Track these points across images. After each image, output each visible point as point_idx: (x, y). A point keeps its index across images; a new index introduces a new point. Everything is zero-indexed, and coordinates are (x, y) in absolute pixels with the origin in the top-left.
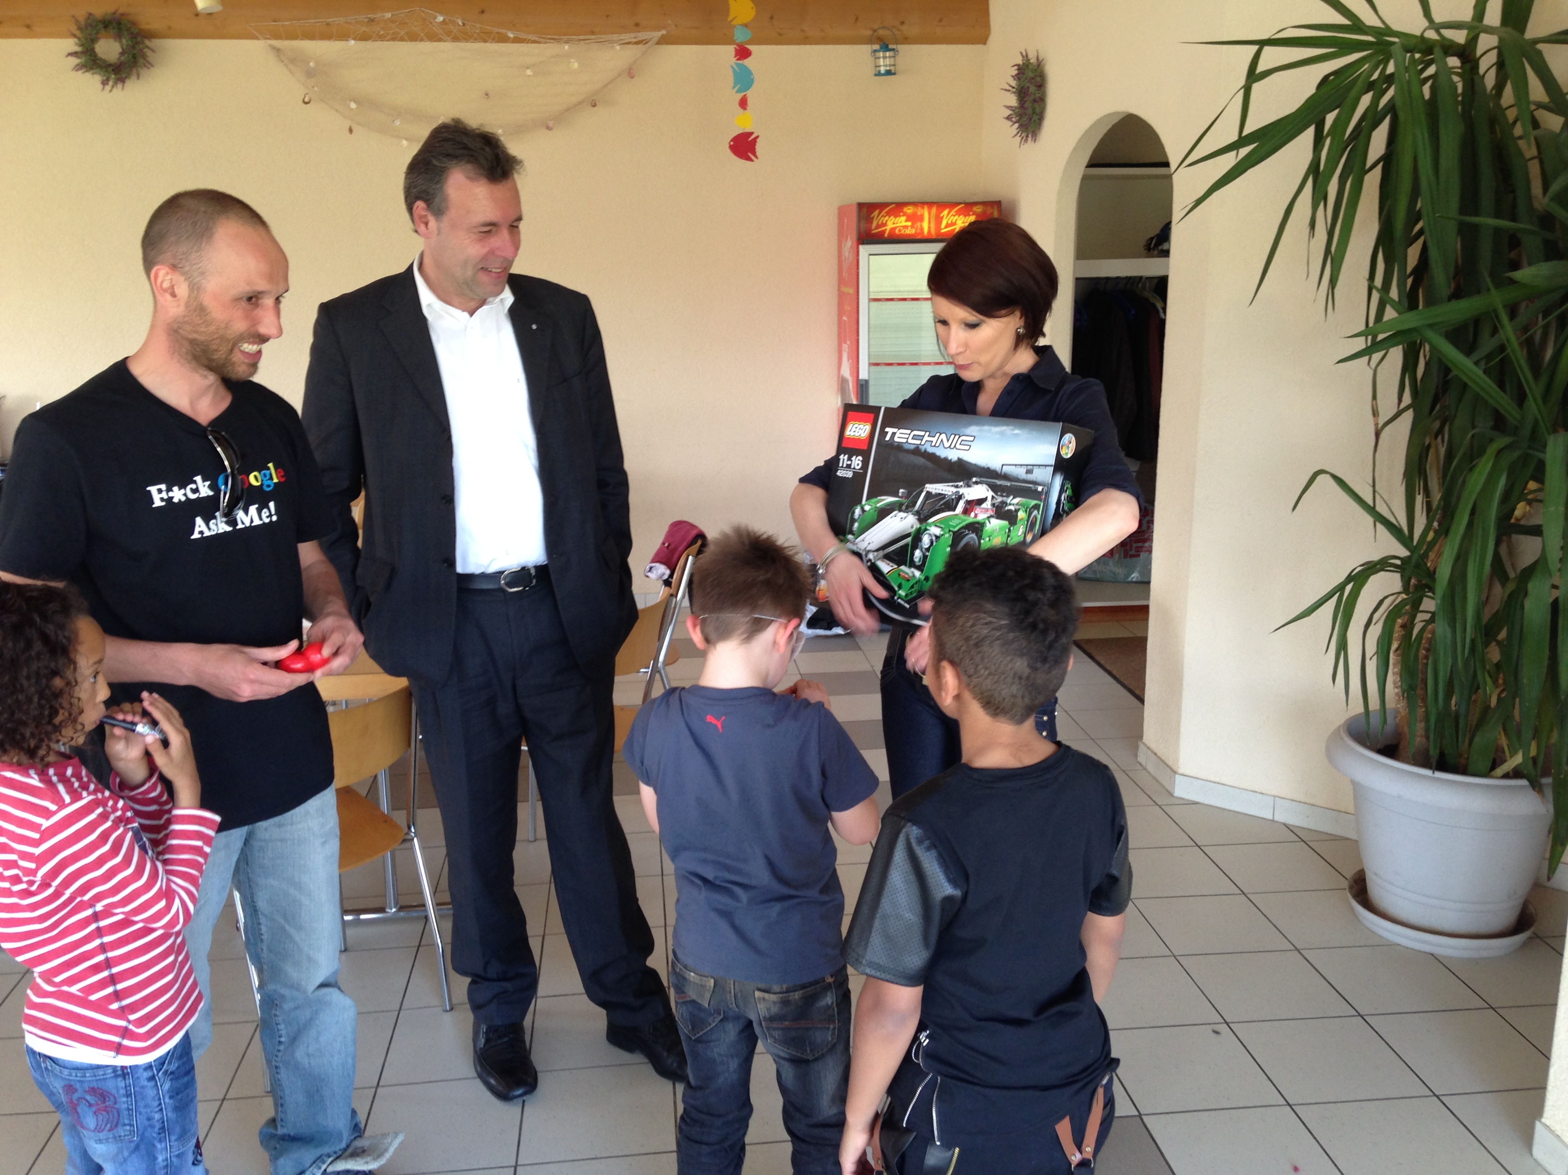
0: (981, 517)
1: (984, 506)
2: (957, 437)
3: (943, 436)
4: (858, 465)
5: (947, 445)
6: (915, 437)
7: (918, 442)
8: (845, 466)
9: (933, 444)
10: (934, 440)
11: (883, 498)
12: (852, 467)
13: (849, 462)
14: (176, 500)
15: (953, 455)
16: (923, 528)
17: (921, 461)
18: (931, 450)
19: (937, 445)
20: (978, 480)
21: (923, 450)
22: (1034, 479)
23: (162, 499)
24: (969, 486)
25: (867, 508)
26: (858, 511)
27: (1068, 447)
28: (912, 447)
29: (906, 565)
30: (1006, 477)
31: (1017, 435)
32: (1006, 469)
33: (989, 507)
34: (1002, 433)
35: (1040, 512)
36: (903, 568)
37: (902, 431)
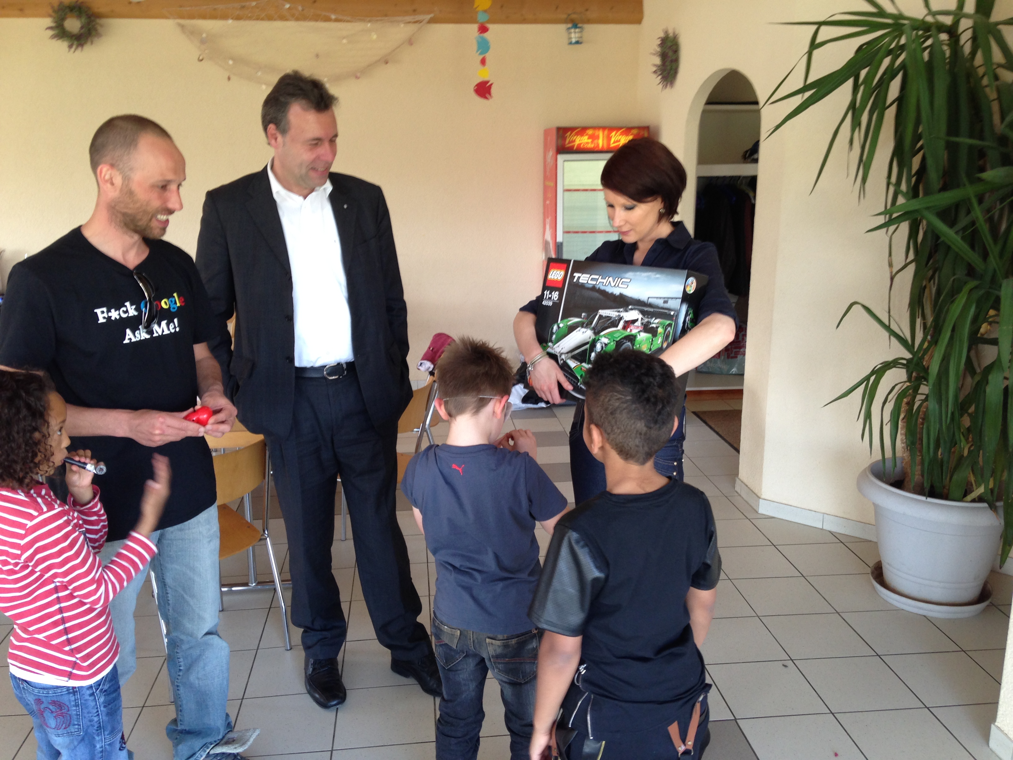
0: (634, 331)
1: (636, 324)
2: (619, 279)
3: (611, 279)
4: (556, 297)
5: (613, 284)
6: (592, 279)
7: (594, 283)
8: (547, 298)
9: (604, 284)
10: (605, 281)
11: (571, 319)
12: (552, 299)
13: (550, 296)
14: (113, 318)
15: (617, 291)
16: (597, 338)
17: (596, 295)
18: (602, 288)
19: (607, 285)
20: (633, 307)
21: (598, 288)
22: (669, 307)
23: (104, 318)
24: (627, 311)
25: (561, 325)
26: (555, 327)
27: (691, 286)
28: (591, 286)
29: (586, 362)
30: (650, 305)
31: (658, 278)
32: (650, 300)
33: (640, 325)
34: (648, 277)
35: (672, 328)
36: (584, 364)
37: (584, 275)
